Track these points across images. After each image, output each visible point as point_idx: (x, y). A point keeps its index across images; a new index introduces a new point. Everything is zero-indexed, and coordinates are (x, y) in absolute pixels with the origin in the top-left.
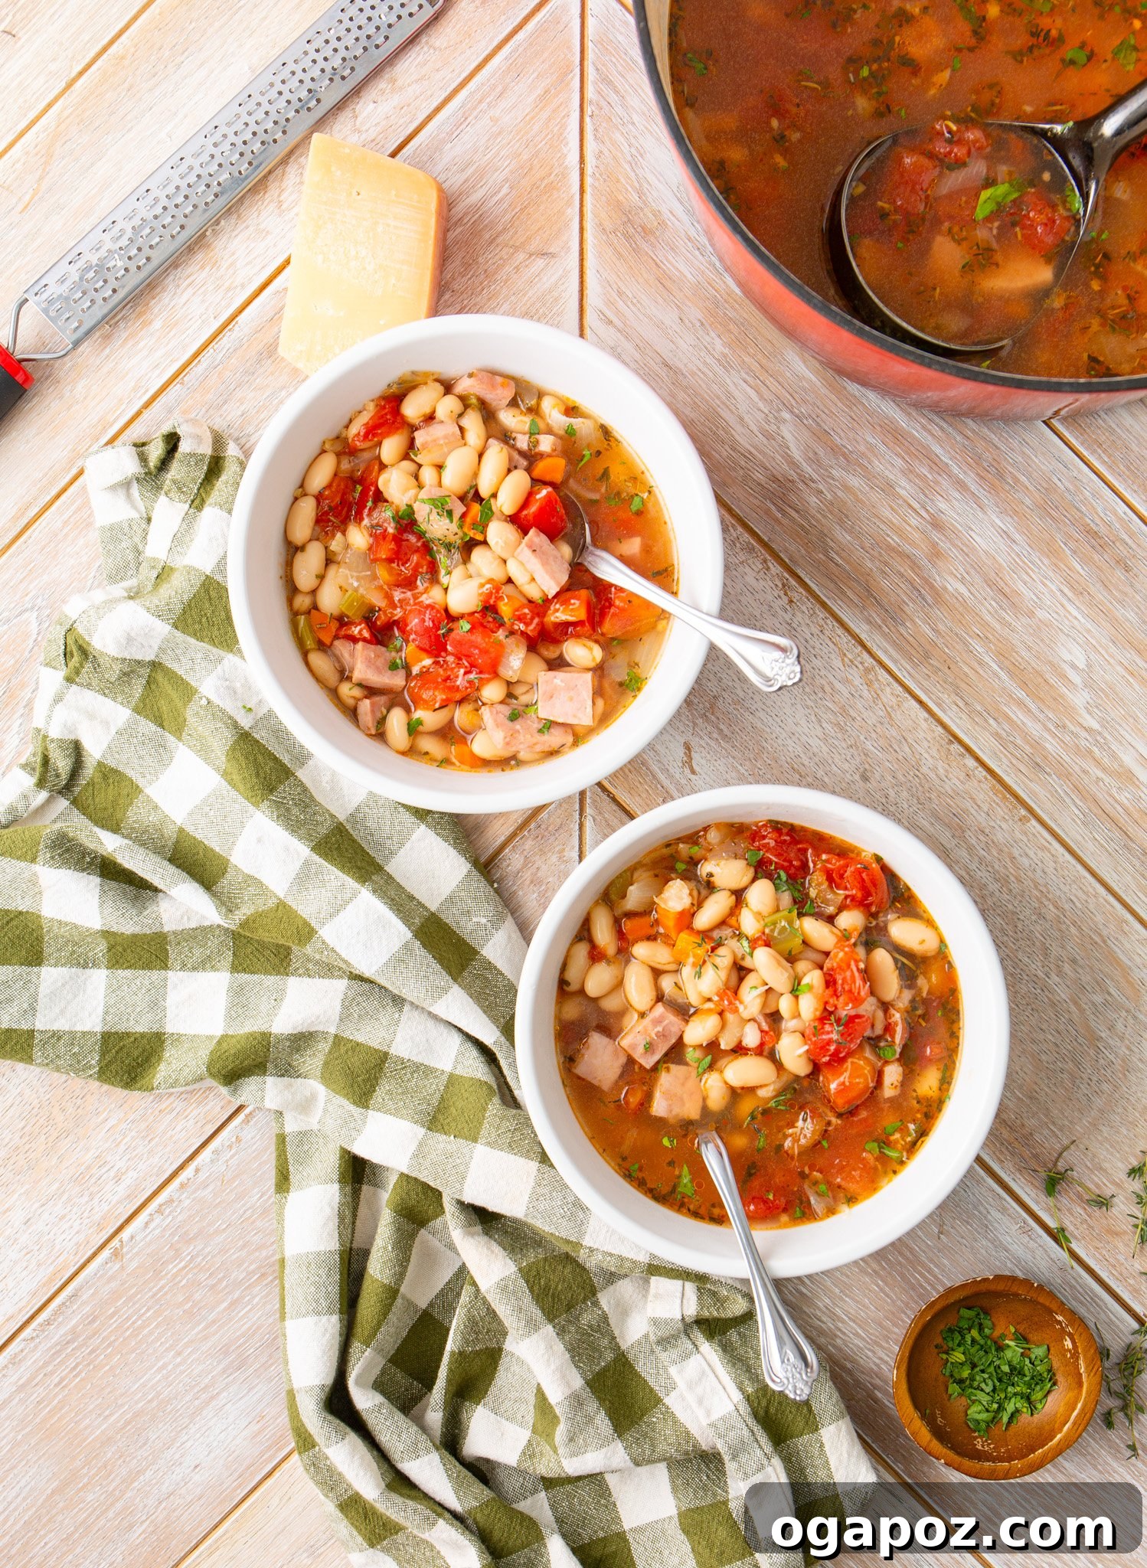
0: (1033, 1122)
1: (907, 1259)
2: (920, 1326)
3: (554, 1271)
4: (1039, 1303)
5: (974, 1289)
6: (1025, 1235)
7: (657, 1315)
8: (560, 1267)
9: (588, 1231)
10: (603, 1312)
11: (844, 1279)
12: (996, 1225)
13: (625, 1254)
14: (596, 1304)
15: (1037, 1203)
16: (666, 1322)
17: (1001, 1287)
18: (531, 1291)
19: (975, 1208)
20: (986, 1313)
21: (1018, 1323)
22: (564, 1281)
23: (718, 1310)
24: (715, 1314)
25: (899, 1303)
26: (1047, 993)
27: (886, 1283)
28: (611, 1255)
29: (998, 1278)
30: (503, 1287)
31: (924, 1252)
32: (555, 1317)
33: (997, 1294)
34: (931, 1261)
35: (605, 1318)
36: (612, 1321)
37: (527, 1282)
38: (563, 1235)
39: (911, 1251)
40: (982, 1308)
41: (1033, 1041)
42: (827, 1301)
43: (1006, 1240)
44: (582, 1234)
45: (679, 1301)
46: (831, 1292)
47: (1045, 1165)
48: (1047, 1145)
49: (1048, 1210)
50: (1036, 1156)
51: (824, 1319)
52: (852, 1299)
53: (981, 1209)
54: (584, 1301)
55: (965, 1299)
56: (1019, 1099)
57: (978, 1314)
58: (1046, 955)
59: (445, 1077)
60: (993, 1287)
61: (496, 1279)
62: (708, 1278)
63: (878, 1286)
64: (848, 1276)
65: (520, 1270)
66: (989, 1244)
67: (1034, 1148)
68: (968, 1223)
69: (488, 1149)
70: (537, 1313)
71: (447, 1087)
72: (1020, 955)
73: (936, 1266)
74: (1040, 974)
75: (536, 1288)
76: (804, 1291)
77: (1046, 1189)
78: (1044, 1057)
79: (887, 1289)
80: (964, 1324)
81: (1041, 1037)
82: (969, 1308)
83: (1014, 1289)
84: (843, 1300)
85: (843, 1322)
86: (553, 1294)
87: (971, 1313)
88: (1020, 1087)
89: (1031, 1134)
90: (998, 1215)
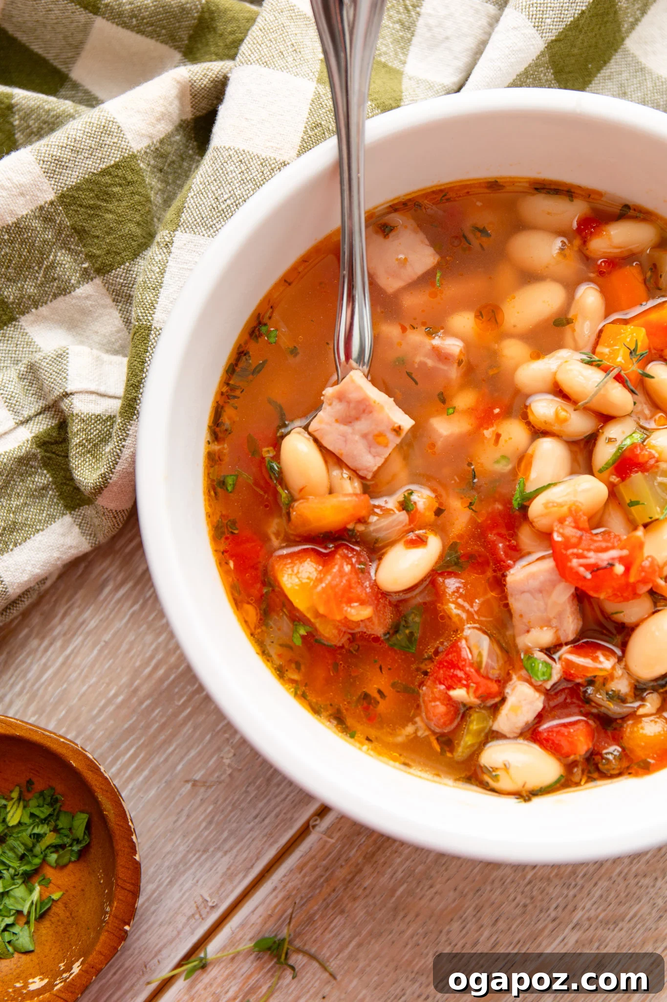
0: (361, 914)
1: (155, 736)
2: (61, 750)
3: (132, 207)
4: (99, 933)
5: (117, 832)
6: (193, 910)
7: (72, 358)
8: (138, 218)
9: (197, 237)
10: (74, 287)
11: (125, 647)
12: (208, 865)
13: (164, 293)
14: (86, 276)
15: (242, 925)
16: (62, 373)
17: (122, 872)
18: (105, 172)
19: (232, 833)
20: (82, 854)
21: (65, 905)
22: (119, 222)
23: (81, 444)
24: (76, 441)
25: (92, 727)
26: (551, 926)
27: (119, 707)
28: (162, 273)
29: (137, 867)
30: (107, 130)
31: (166, 760)
32: (66, 206)
33: (110, 869)
34: (153, 772)
35: (65, 290)
36: (61, 302)
37: (117, 166)
38: (190, 203)
39: (168, 742)
40: (88, 846)
41: (479, 909)
42: (93, 624)
43: (187, 880)
44: (193, 228)
45: (93, 388)
46: (106, 629)
47: (298, 935)
48: (328, 936)
49: (232, 941)
50: (310, 920)
51: (67, 621)
52: (96, 660)
53: (231, 842)
54: (90, 257)
55: (104, 819)
56: (393, 891)
57: (78, 841)
58: (605, 923)
59: (396, 65)
60: (121, 861)
61: (121, 120)
62: (130, 419)
63: (116, 696)
64: (128, 651)
65: (133, 157)
66: (180, 856)
67: (322, 917)
68: (210, 823)
69: (311, 96)
70: (73, 178)
71: (385, 66)
72: (604, 884)
73: (147, 779)
74: (578, 915)
75: (107, 179)
76: (107, 590)
77: (263, 939)
78: (456, 926)
79: (111, 708)
80: (63, 823)
81: (486, 920)
82: (88, 827)
83: (120, 894)
84: (94, 645)
85: (63, 648)
86: (99, 207)
87: (80, 832)
88: (410, 893)
89: (342, 912)
90: (222, 867)
